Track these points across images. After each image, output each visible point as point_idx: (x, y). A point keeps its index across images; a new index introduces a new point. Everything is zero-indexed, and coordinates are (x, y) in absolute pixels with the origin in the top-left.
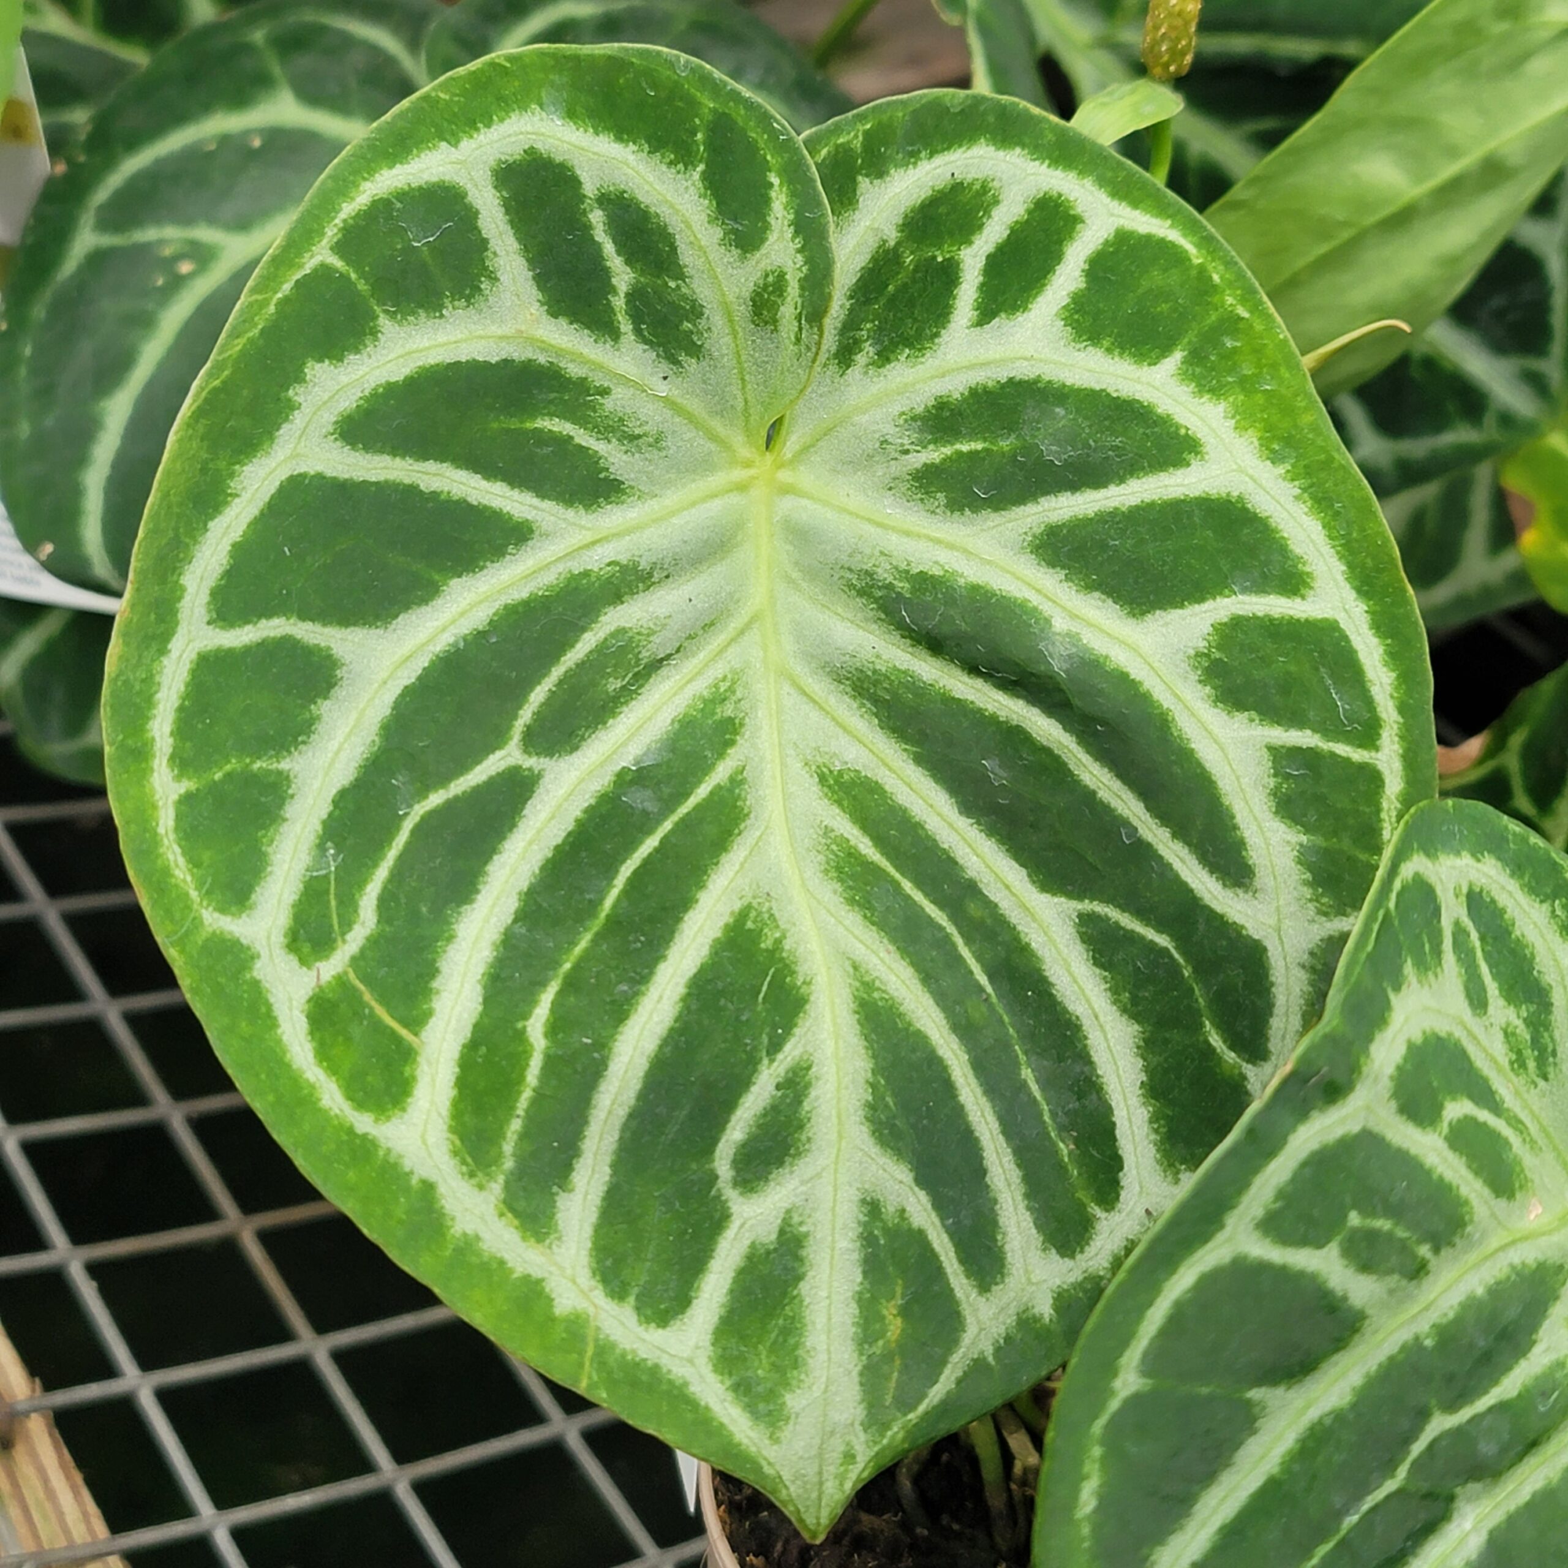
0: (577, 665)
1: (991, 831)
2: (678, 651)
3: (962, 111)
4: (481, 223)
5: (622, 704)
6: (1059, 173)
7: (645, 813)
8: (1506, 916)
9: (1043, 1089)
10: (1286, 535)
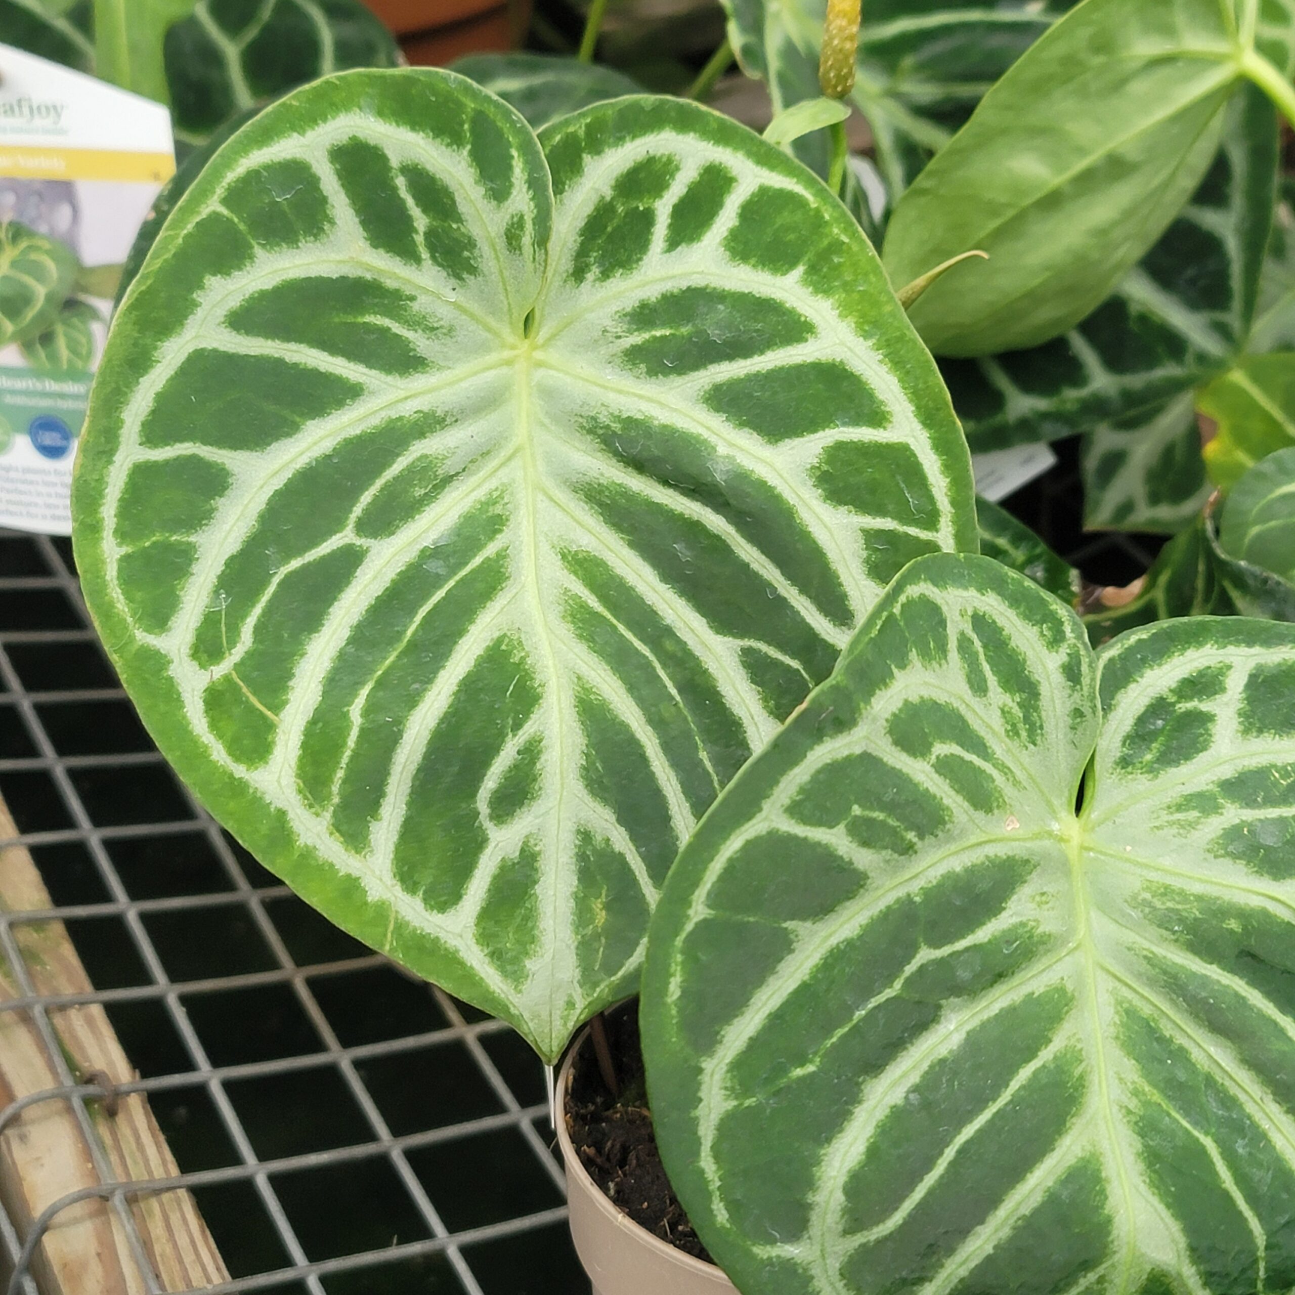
0: (394, 478)
1: (682, 593)
2: (464, 470)
3: (653, 109)
4: (322, 186)
5: (426, 505)
6: (720, 149)
7: (438, 575)
8: (1004, 633)
9: (714, 766)
10: (872, 387)
